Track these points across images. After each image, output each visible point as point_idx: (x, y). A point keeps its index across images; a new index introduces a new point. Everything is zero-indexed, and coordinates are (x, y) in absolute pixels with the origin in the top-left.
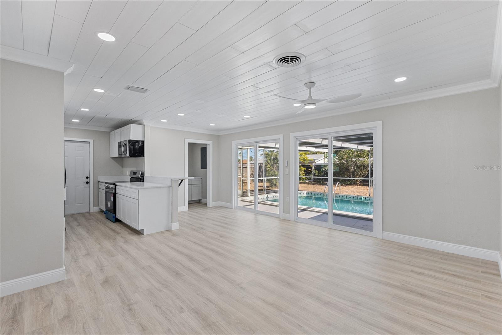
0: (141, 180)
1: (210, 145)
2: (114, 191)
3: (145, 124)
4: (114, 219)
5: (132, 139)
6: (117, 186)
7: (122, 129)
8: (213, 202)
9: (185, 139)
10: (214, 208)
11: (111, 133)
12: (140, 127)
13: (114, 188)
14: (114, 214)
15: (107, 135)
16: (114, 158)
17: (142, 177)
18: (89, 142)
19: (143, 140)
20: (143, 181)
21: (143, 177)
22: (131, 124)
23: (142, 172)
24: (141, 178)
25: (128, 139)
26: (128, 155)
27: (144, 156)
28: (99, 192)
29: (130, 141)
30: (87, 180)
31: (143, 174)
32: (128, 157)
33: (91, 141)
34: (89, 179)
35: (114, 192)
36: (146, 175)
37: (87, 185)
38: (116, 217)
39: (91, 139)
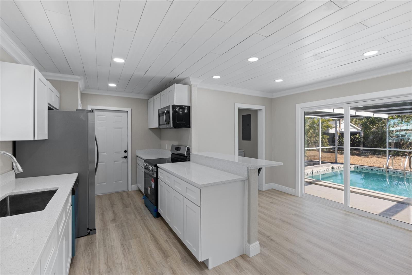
0: (187, 159)
1: (263, 110)
2: (155, 174)
3: (192, 83)
4: (156, 212)
5: (176, 104)
6: (158, 168)
7: (162, 93)
8: (265, 184)
9: (236, 104)
10: (268, 192)
11: (149, 101)
12: (186, 86)
13: (155, 170)
14: (155, 206)
15: (145, 103)
16: (153, 130)
17: (188, 155)
18: (128, 111)
19: (189, 105)
20: (189, 160)
21: (190, 154)
22: (175, 84)
23: (188, 148)
24: (186, 156)
25: (171, 104)
26: (172, 126)
27: (190, 127)
28: (138, 169)
29: (174, 107)
30: (125, 154)
31: (189, 150)
32: (170, 128)
33: (129, 110)
34: (127, 153)
35: (155, 176)
36: (193, 152)
37: (125, 160)
38: (158, 211)
39: (128, 108)
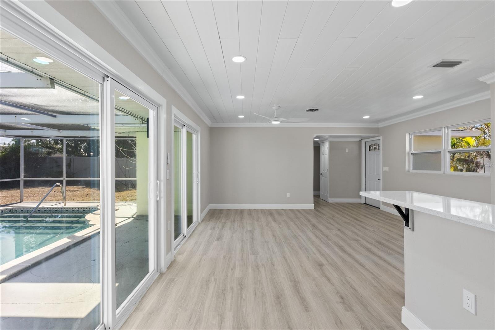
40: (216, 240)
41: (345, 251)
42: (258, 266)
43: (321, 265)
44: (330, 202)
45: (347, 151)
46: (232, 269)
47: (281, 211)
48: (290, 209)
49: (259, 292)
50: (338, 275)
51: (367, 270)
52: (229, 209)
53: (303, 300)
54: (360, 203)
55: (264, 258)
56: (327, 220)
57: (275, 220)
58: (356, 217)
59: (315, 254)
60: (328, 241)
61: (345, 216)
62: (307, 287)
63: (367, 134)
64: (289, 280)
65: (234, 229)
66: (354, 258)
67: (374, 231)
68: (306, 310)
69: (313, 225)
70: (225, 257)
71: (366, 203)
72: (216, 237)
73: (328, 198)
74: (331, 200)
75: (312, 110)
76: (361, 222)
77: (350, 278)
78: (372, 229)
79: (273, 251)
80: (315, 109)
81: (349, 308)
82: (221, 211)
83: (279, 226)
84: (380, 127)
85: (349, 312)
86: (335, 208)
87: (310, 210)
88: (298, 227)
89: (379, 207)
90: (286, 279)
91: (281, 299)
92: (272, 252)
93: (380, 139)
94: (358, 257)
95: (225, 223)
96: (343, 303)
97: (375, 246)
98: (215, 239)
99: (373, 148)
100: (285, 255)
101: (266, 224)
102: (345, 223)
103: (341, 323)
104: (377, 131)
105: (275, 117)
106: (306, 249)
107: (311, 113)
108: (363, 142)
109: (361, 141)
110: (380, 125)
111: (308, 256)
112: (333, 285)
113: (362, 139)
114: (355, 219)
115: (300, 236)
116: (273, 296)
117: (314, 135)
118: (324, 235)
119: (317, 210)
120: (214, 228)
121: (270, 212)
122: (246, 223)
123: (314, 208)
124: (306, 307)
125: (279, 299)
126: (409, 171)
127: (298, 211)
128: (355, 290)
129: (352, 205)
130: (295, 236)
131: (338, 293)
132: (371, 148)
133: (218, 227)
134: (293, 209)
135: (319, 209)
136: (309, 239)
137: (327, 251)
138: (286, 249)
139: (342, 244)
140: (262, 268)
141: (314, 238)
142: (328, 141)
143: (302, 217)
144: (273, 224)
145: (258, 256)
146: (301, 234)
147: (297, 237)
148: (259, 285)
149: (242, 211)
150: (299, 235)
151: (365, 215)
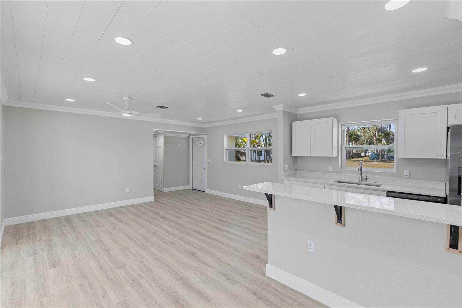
40: (50, 269)
41: (203, 235)
42: (134, 279)
43: (193, 254)
44: (164, 192)
45: (179, 145)
46: (103, 297)
47: (122, 209)
48: (129, 205)
49: (154, 306)
50: (211, 258)
51: (226, 245)
52: (44, 220)
53: (199, 293)
54: (189, 189)
55: (136, 267)
56: (172, 209)
57: (121, 222)
58: (193, 202)
59: (183, 245)
60: (186, 230)
61: (184, 203)
62: (194, 279)
63: (194, 132)
64: (176, 280)
65: (70, 245)
66: (212, 239)
67: (211, 211)
68: (207, 300)
69: (163, 217)
70: (82, 286)
71: (193, 188)
72: (48, 265)
73: (163, 188)
74: (165, 190)
75: (162, 107)
76: (199, 205)
77: (220, 256)
78: (210, 211)
79: (140, 256)
80: (166, 107)
81: (234, 282)
82: (30, 225)
83: (130, 227)
84: (205, 127)
85: (236, 285)
86: (172, 197)
87: (151, 202)
88: (149, 222)
89: (204, 191)
90: (173, 280)
91: (180, 302)
92: (140, 258)
93: (205, 137)
94: (214, 236)
95: (50, 240)
96: (228, 279)
97: (219, 224)
98: (48, 267)
99: (199, 143)
100: (156, 256)
101: (112, 228)
102: (188, 209)
103: (237, 296)
104: (203, 130)
105: (125, 109)
106: (172, 243)
107: (161, 109)
108: (191, 138)
109: (189, 137)
110: (205, 126)
111: (177, 249)
112: (213, 268)
113: (190, 136)
114: (193, 204)
115: (158, 231)
116: (172, 303)
117: (154, 129)
118: (178, 224)
119: (158, 202)
120: (35, 252)
121: (109, 213)
122: (84, 232)
123: (154, 200)
124: (206, 298)
125: (179, 303)
126: (226, 163)
127: (140, 205)
128: (229, 265)
129: (183, 191)
130: (153, 233)
131: (220, 272)
132: (198, 143)
133: (42, 249)
134: (132, 205)
135: (159, 200)
136: (168, 232)
137: (189, 238)
138: (153, 249)
139: (197, 229)
140: (141, 279)
141: (171, 230)
142: (163, 136)
143: (147, 211)
144: (120, 225)
145: (127, 267)
146: (157, 229)
147: (155, 234)
148: (149, 299)
149: (68, 219)
150: (156, 231)
151: (198, 199)
